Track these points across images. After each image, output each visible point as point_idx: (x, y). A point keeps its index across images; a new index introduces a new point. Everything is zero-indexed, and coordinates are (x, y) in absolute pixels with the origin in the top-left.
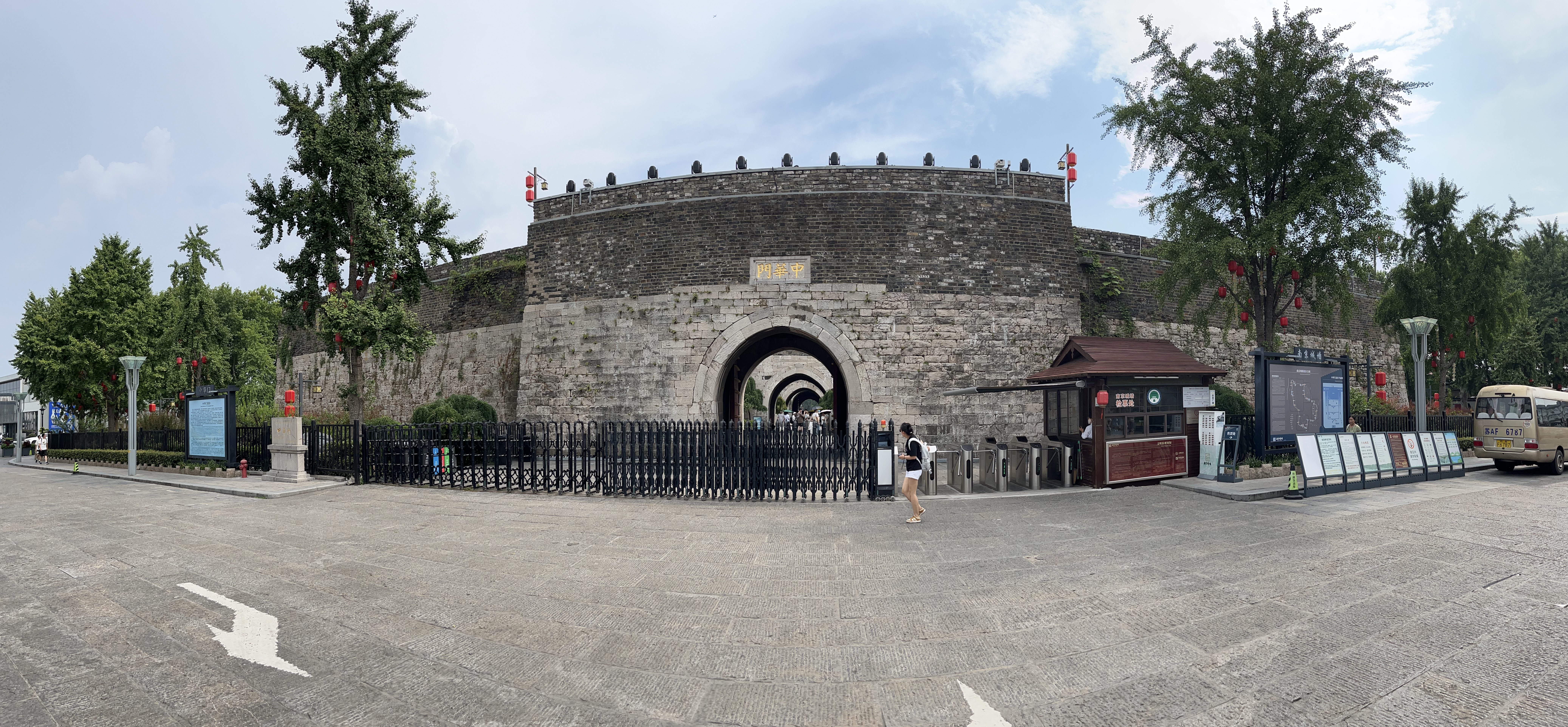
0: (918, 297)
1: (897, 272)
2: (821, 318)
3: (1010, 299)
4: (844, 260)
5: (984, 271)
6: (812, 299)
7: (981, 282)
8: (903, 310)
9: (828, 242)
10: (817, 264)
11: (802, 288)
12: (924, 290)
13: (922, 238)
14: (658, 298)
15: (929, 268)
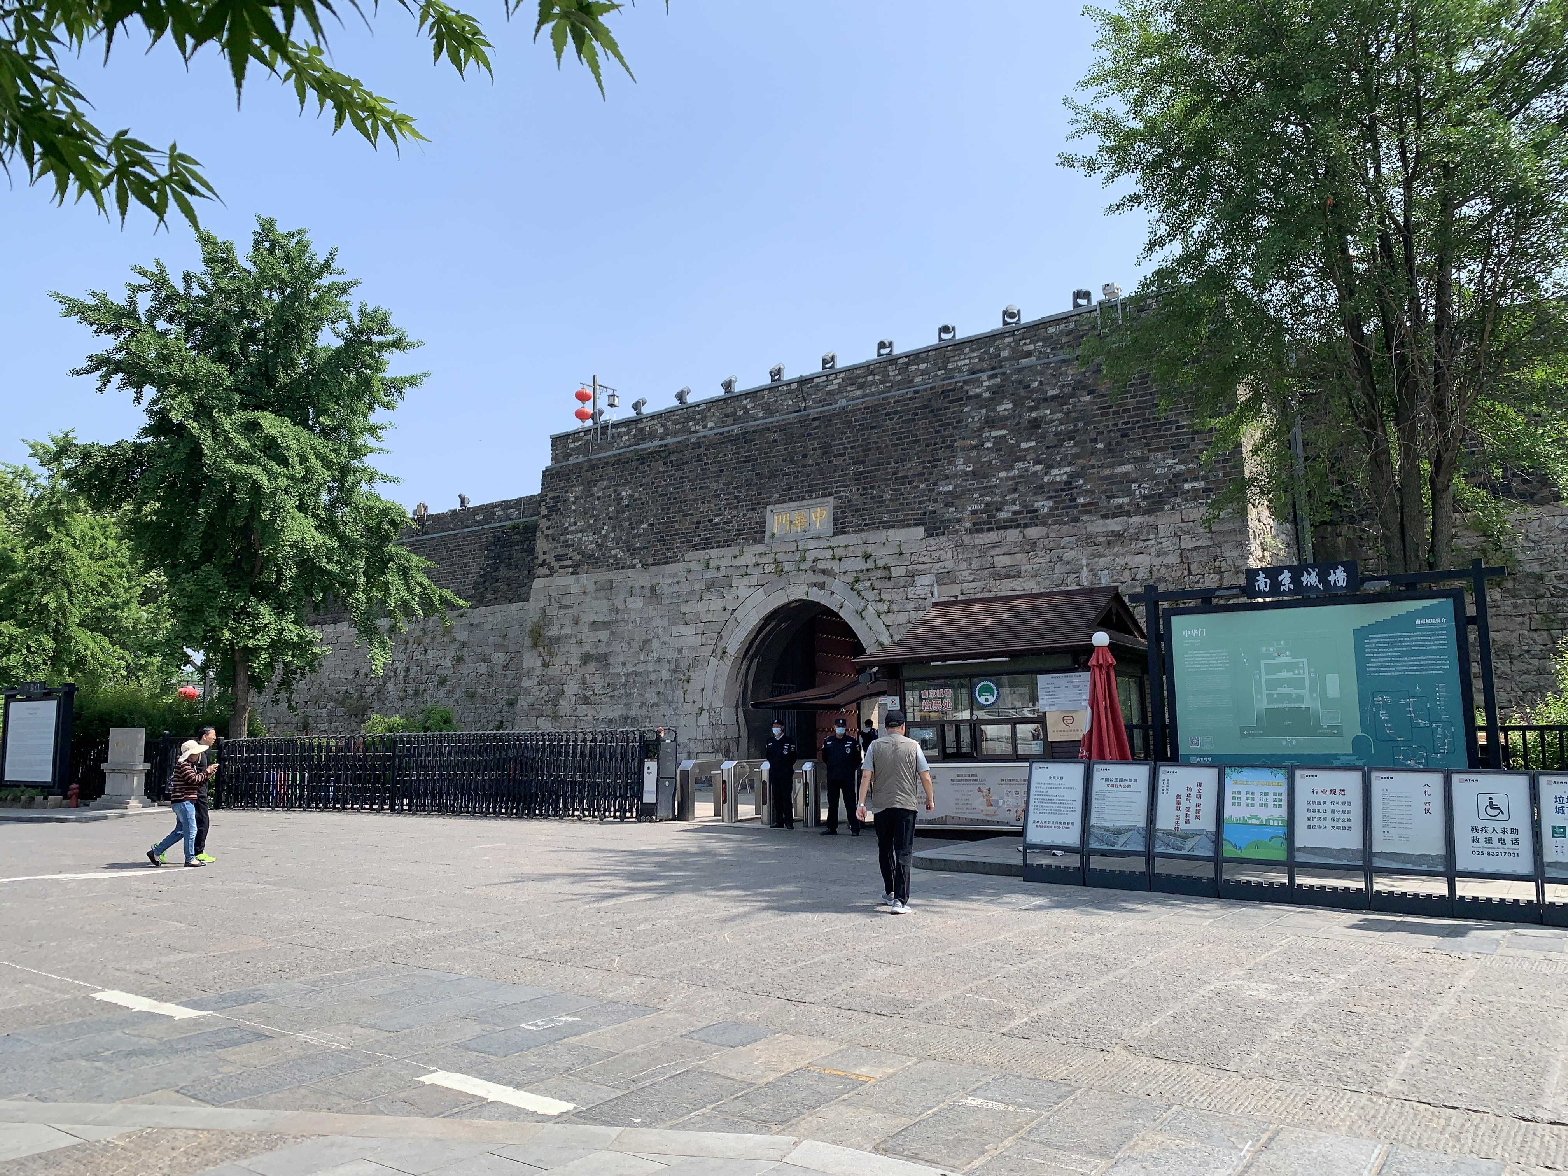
0: (967, 539)
1: (939, 506)
2: (843, 584)
3: (1114, 525)
4: (874, 498)
5: (1068, 483)
6: (833, 558)
7: (1062, 502)
8: (946, 564)
9: (855, 474)
10: (841, 507)
11: (824, 543)
12: (977, 529)
13: (975, 447)
14: (670, 568)
15: (983, 492)
